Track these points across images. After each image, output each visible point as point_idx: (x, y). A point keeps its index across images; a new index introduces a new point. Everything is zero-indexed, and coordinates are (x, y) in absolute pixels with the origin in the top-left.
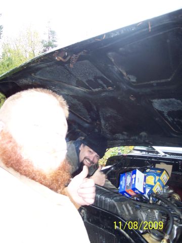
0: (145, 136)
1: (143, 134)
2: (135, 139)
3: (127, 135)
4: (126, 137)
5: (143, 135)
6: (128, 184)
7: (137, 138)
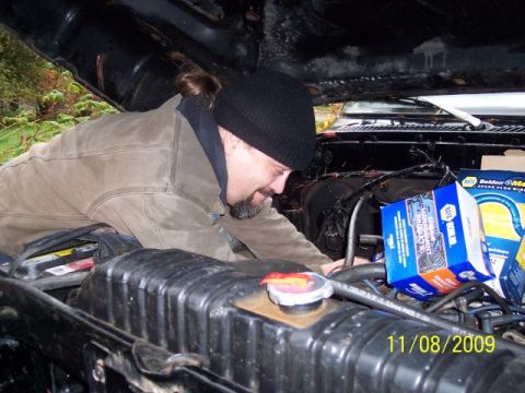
0: (438, 57)
1: (431, 47)
2: (395, 72)
3: (359, 60)
4: (353, 67)
5: (429, 54)
6: (426, 248)
7: (400, 65)
